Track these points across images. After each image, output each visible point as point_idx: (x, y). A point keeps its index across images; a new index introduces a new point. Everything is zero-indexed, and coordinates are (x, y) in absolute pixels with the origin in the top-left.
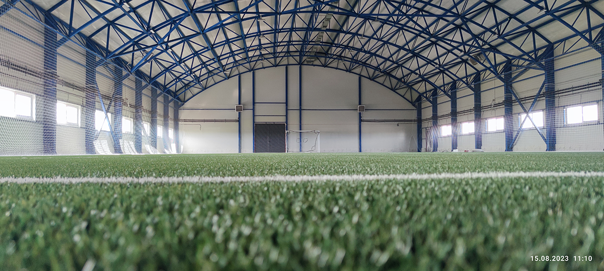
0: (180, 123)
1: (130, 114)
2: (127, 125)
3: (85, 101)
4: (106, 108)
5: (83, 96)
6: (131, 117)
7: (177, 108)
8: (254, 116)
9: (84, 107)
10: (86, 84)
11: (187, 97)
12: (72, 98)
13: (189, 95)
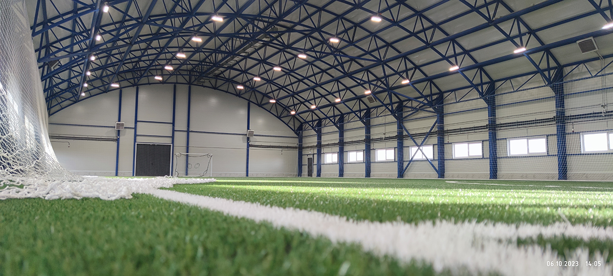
8: (136, 135)
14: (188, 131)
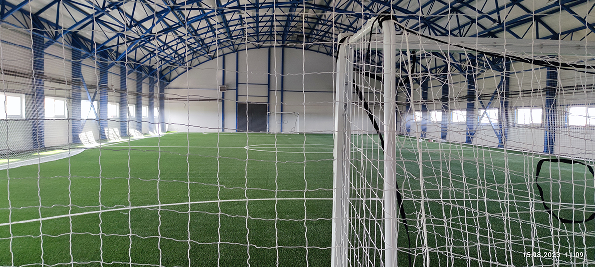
0: (165, 101)
1: (114, 99)
2: (113, 110)
3: (71, 93)
4: (92, 98)
5: (69, 88)
6: (116, 102)
7: (162, 87)
8: (237, 96)
9: (70, 98)
10: (73, 77)
11: (173, 76)
12: (59, 93)
13: (174, 74)
14: (282, 91)
